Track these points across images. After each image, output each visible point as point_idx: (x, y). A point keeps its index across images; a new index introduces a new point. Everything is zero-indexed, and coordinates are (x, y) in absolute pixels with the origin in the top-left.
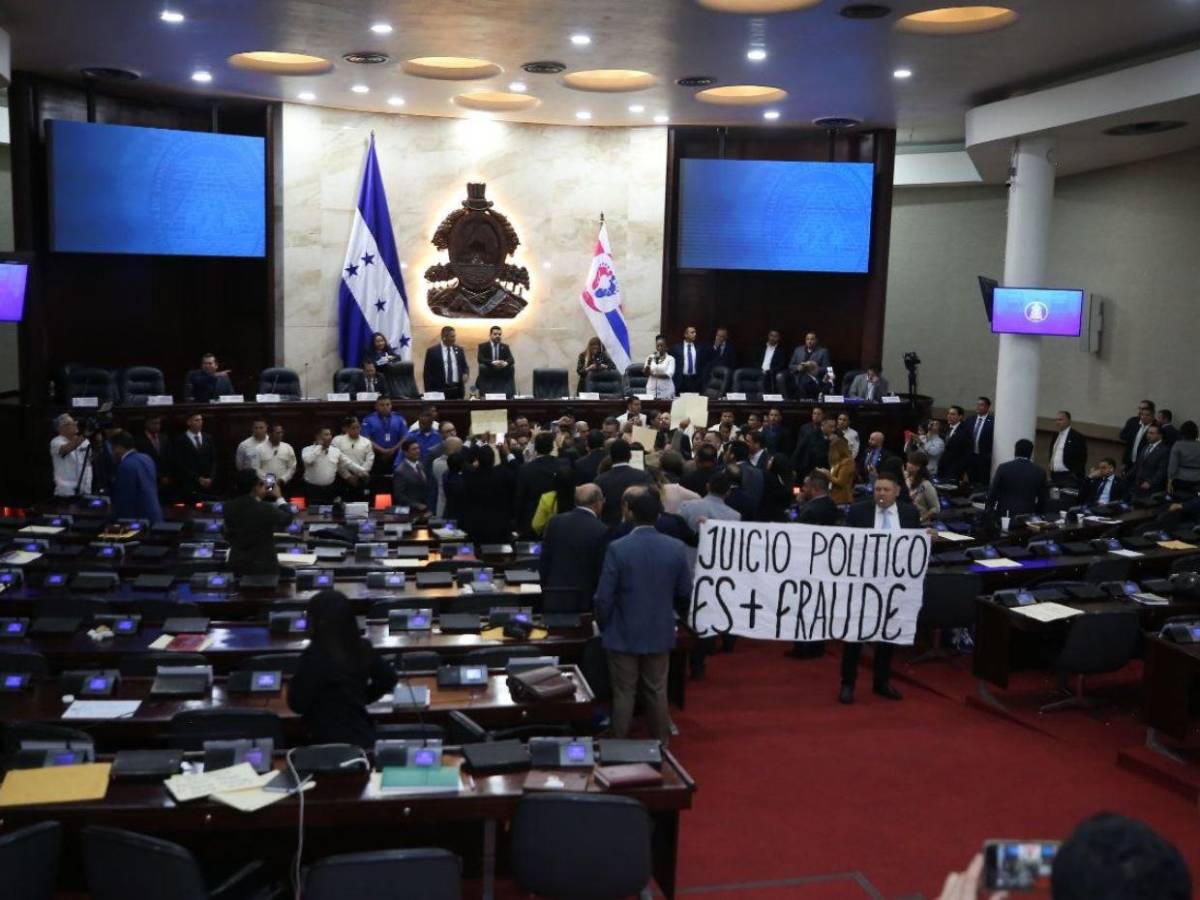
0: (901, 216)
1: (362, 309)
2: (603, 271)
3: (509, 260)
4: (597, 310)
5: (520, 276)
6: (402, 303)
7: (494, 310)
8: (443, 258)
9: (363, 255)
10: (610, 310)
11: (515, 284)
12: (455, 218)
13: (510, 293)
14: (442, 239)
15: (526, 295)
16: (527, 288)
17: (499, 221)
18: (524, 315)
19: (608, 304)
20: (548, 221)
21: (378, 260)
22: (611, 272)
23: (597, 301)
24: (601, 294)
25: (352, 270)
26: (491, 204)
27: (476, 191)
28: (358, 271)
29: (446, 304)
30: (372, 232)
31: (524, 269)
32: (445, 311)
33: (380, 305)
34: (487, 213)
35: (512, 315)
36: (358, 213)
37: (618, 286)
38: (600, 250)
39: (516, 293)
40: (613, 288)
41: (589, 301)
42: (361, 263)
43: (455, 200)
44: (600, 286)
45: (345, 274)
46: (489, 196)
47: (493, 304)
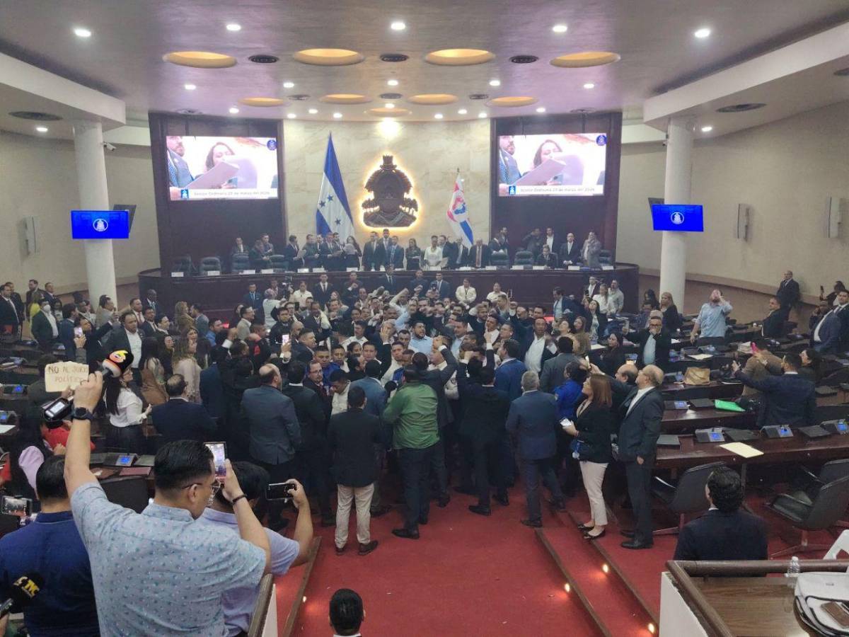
0: (626, 161)
1: (328, 224)
2: (458, 200)
3: (406, 196)
4: (455, 221)
5: (413, 204)
6: (350, 221)
7: (398, 222)
8: (371, 196)
9: (328, 196)
10: (462, 221)
11: (410, 208)
12: (377, 174)
13: (407, 214)
14: (371, 186)
15: (416, 214)
16: (417, 210)
17: (400, 176)
18: (413, 225)
19: (462, 218)
20: (427, 173)
21: (336, 199)
22: (463, 201)
23: (455, 216)
24: (457, 212)
25: (322, 204)
26: (396, 166)
27: (388, 160)
28: (326, 204)
29: (372, 220)
30: (331, 183)
31: (414, 200)
32: (372, 224)
33: (338, 222)
34: (394, 171)
35: (407, 225)
36: (324, 174)
37: (467, 208)
38: (457, 188)
39: (411, 213)
40: (464, 209)
41: (451, 216)
42: (327, 200)
43: (377, 165)
44: (457, 208)
45: (319, 206)
46: (395, 162)
47: (397, 219)
